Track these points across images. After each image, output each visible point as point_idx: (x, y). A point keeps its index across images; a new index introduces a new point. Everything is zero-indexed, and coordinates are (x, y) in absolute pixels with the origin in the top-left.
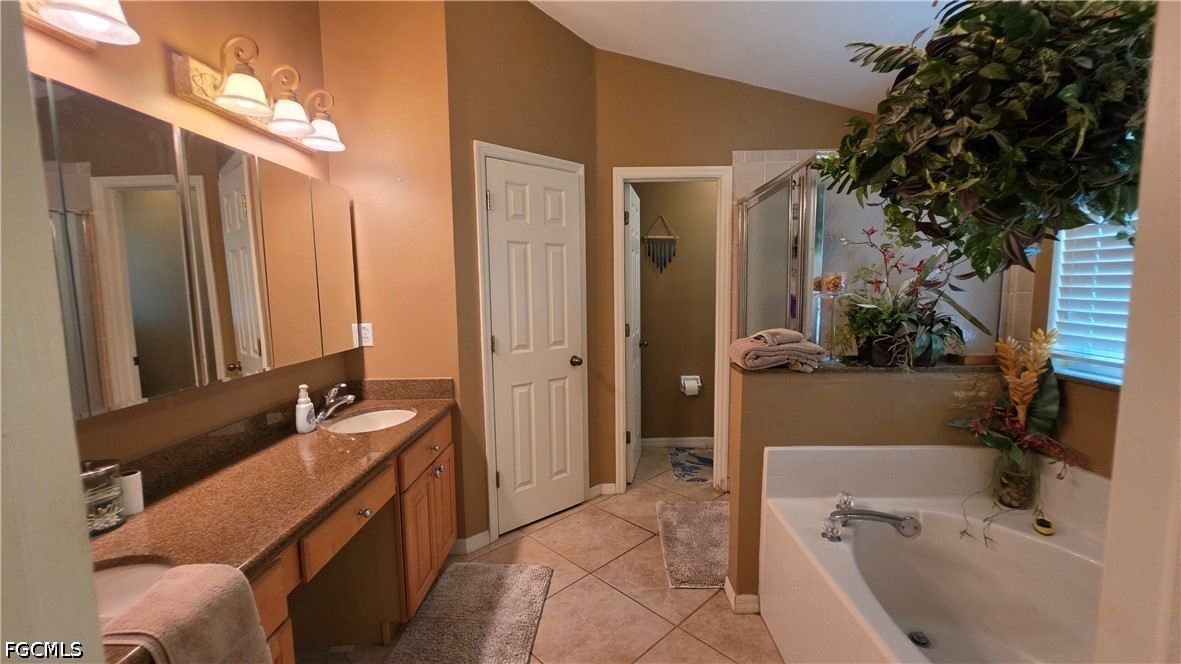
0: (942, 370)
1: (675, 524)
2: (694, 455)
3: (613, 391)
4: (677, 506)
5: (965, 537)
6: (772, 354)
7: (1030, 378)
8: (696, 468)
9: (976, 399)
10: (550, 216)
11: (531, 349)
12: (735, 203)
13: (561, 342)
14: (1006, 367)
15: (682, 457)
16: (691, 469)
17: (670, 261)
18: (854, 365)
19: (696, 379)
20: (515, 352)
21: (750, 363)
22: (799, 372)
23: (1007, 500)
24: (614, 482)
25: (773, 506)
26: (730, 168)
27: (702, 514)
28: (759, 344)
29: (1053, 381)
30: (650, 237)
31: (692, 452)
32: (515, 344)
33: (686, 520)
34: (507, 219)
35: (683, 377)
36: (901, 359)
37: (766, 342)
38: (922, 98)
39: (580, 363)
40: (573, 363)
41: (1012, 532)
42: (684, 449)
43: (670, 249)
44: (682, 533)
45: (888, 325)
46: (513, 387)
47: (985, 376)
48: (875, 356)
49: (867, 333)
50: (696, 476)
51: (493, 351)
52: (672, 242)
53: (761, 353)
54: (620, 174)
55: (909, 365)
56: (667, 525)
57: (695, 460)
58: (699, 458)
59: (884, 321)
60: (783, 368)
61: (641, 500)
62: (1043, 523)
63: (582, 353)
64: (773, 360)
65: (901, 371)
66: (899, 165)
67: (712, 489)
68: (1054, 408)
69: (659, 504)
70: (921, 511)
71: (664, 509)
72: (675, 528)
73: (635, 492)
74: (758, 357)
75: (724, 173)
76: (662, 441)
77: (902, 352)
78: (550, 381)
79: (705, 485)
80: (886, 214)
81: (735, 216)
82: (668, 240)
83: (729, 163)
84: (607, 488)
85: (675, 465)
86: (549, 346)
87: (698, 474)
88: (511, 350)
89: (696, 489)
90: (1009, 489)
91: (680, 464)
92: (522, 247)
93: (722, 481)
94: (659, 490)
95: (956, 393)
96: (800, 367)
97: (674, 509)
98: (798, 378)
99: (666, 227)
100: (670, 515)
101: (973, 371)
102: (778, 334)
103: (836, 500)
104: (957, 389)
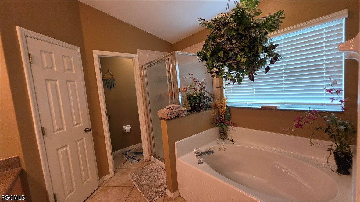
0: (208, 110)
1: (139, 179)
2: (132, 152)
3: (104, 138)
4: (137, 172)
5: (220, 150)
6: (175, 113)
7: (224, 108)
8: (136, 156)
9: (215, 115)
10: (67, 68)
11: (65, 129)
12: (140, 66)
13: (79, 123)
14: (218, 106)
15: (129, 154)
16: (134, 157)
17: (114, 87)
18: (192, 112)
19: (129, 126)
20: (56, 133)
21: (169, 117)
22: (181, 117)
23: (223, 138)
24: (109, 174)
25: (180, 160)
26: (137, 55)
27: (146, 171)
28: (170, 111)
29: (228, 108)
30: (105, 78)
31: (131, 151)
32: (56, 128)
33: (142, 176)
34: (43, 69)
35: (124, 127)
36: (202, 108)
37: (172, 109)
38: (227, 36)
39: (89, 131)
40: (86, 131)
41: (228, 145)
42: (128, 152)
43: (113, 82)
44: (143, 181)
45: (199, 100)
46: (58, 149)
47: (215, 109)
48: (196, 109)
49: (194, 103)
50: (137, 159)
51: (43, 134)
52: (114, 79)
53: (172, 113)
54: (96, 54)
55: (204, 109)
56: (137, 181)
57: (134, 154)
58: (135, 153)
59: (198, 99)
60: (177, 116)
61: (121, 176)
62: (233, 141)
63: (89, 126)
64: (175, 114)
65: (202, 111)
66: (221, 54)
67: (144, 162)
68: (229, 114)
69: (129, 175)
70: (211, 147)
71: (132, 175)
72: (140, 181)
73: (118, 174)
74: (171, 114)
75: (135, 56)
76: (119, 151)
77: (202, 107)
78: (76, 141)
79: (141, 161)
80: (208, 69)
81: (141, 71)
82: (112, 79)
83: (136, 53)
84: (106, 177)
85: (128, 158)
86: (74, 126)
87: (137, 158)
88: (54, 132)
89: (139, 164)
90: (223, 135)
91: (129, 157)
92: (54, 82)
93: (148, 158)
94: (127, 169)
95: (211, 115)
96: (181, 115)
97: (136, 174)
98: (181, 118)
99: (111, 74)
100: (136, 177)
101: (213, 109)
102: (174, 106)
103: (194, 151)
104: (211, 114)
